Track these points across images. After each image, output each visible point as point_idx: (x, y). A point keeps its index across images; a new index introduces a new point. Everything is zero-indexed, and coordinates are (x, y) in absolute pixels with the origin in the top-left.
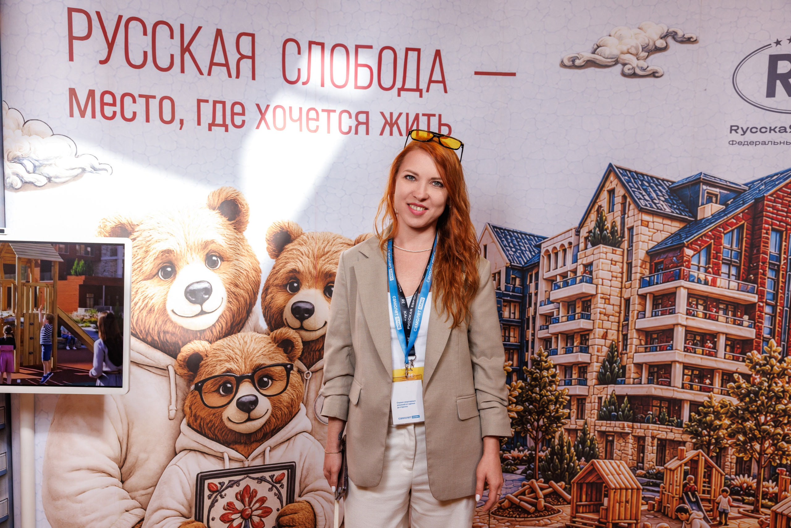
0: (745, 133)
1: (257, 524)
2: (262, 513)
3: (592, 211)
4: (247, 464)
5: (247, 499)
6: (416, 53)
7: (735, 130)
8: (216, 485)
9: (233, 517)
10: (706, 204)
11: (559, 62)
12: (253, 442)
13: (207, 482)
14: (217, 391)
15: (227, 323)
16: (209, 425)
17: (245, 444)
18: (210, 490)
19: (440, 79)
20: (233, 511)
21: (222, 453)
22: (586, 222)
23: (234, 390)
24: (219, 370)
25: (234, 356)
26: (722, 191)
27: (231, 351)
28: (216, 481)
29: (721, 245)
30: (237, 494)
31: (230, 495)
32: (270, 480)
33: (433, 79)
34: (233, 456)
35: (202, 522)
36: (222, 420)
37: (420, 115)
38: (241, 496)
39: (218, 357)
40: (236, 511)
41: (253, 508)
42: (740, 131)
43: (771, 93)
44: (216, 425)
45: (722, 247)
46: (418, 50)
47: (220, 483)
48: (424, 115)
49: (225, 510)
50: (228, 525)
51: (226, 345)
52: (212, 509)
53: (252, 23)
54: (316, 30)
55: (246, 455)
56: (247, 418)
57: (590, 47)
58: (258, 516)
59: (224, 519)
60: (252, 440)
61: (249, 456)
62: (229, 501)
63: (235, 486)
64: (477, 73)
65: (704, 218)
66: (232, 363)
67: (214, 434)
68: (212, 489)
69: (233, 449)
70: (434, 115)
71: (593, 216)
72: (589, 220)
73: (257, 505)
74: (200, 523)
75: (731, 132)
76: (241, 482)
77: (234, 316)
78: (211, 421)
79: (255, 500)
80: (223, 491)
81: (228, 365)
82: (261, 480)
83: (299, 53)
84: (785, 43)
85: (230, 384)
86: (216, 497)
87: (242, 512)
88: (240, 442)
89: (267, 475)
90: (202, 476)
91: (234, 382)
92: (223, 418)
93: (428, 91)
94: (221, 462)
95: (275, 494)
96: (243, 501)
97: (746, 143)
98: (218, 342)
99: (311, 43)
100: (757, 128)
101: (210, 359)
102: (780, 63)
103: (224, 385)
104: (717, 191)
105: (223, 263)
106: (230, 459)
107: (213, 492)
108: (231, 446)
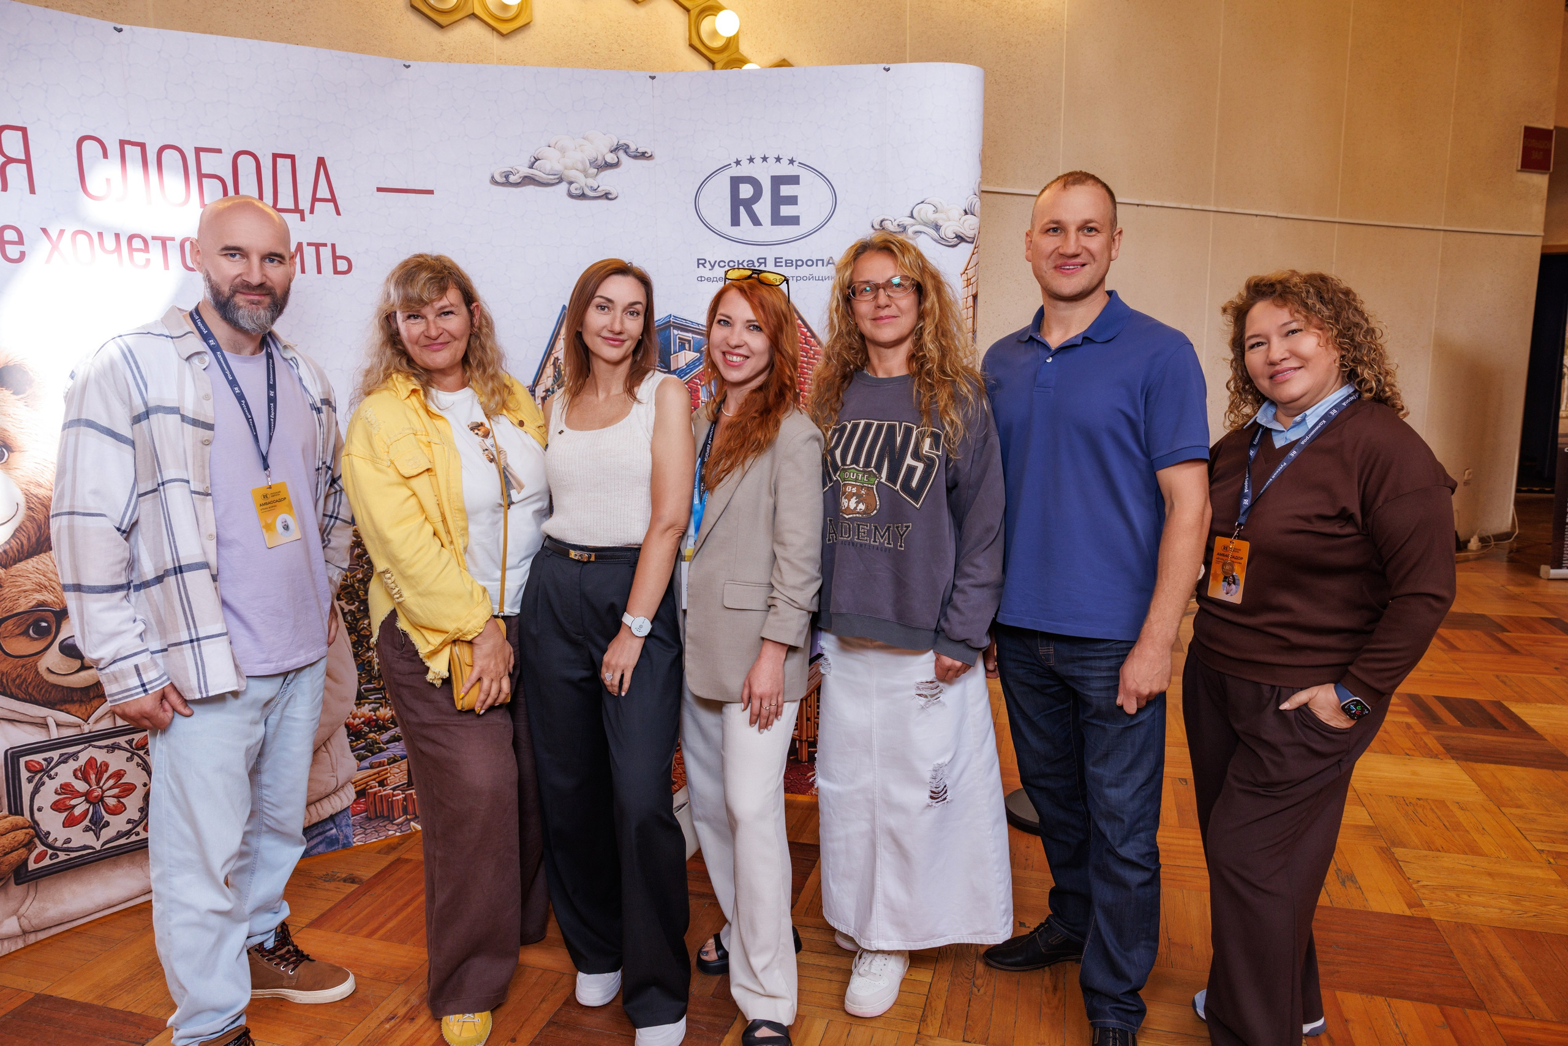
0: (713, 267)
1: (113, 808)
2: (119, 792)
3: (548, 365)
4: (86, 728)
5: (93, 777)
6: (289, 161)
7: (703, 264)
8: (38, 763)
9: (73, 802)
10: (679, 351)
11: (489, 178)
12: (94, 698)
13: (22, 761)
14: (25, 633)
15: (29, 539)
16: (17, 681)
17: (81, 702)
18: (28, 769)
19: (329, 197)
20: (72, 794)
21: (45, 718)
22: (541, 379)
23: (54, 630)
24: (24, 605)
25: (47, 584)
26: (694, 336)
27: (41, 577)
28: (39, 757)
29: (699, 399)
30: (75, 772)
31: (65, 773)
32: (128, 746)
33: (318, 196)
34: (63, 720)
35: (22, 815)
36: (38, 672)
37: (305, 245)
38: (83, 774)
39: (20, 586)
40: (76, 794)
41: (105, 788)
42: (708, 265)
43: (735, 221)
44: (29, 680)
45: (700, 401)
46: (292, 157)
47: (45, 760)
48: (309, 244)
49: (59, 794)
50: (66, 814)
51: (31, 569)
52: (36, 796)
53: (19, 112)
54: (129, 123)
55: (85, 717)
56: (79, 666)
57: (526, 160)
58: (113, 796)
59: (56, 807)
60: (92, 695)
61: (89, 718)
62: (63, 782)
63: (71, 761)
64: (379, 190)
65: (678, 369)
66: (46, 593)
67: (27, 693)
68: (33, 769)
69: (62, 711)
70: (325, 245)
71: (549, 370)
72: (544, 376)
73: (111, 782)
74: (17, 817)
75: (698, 267)
76: (80, 755)
77: (39, 528)
78: (19, 676)
79: (106, 776)
80: (52, 769)
81: (39, 597)
82: (112, 748)
83: (105, 156)
84: (745, 162)
85: (46, 622)
86: (41, 778)
87: (87, 796)
88: (72, 700)
89: (122, 740)
90: (13, 752)
91: (52, 619)
92: (39, 670)
93: (312, 212)
94: (43, 731)
95: (138, 765)
96: (86, 779)
97: (715, 279)
98: (17, 566)
99: (123, 143)
100: (725, 262)
101: (7, 590)
102: (742, 186)
103: (36, 624)
104: (689, 336)
105: (11, 455)
106: (58, 725)
107: (36, 772)
108: (58, 707)
